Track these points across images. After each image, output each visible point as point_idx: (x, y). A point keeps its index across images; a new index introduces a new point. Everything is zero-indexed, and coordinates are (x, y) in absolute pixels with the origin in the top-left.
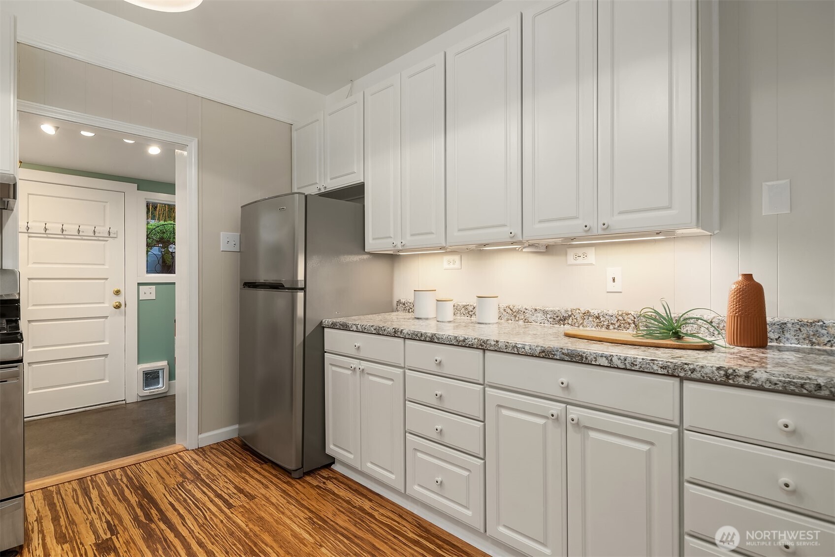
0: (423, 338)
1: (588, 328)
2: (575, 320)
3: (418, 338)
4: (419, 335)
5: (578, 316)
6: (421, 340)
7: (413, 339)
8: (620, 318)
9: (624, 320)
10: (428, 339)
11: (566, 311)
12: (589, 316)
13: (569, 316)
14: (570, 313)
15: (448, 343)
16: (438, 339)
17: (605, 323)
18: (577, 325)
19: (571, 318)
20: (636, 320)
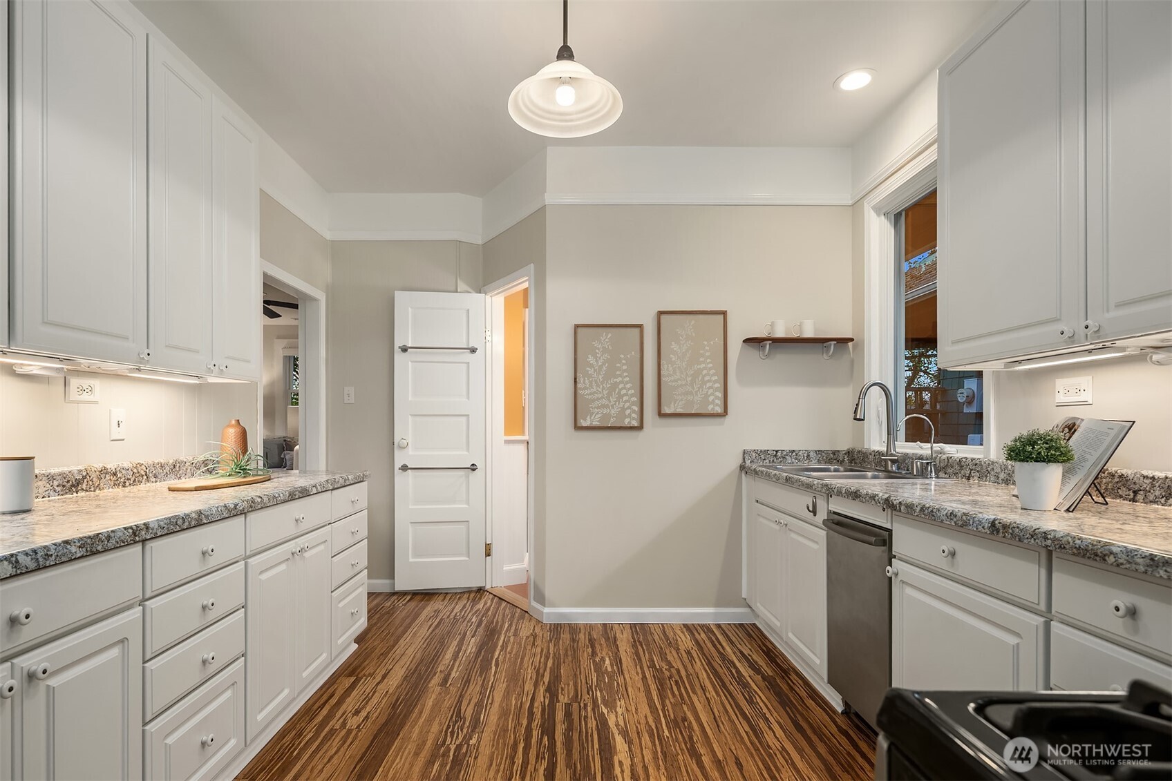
0: (187, 523)
1: (105, 491)
2: (91, 483)
3: (178, 528)
4: (180, 522)
5: (94, 476)
6: (184, 529)
7: (171, 533)
8: (135, 471)
9: (138, 472)
10: (193, 524)
11: (80, 471)
12: (106, 474)
13: (84, 478)
14: (84, 474)
15: (219, 518)
16: (207, 517)
17: (122, 480)
18: (92, 489)
19: (85, 480)
20: (147, 471)
